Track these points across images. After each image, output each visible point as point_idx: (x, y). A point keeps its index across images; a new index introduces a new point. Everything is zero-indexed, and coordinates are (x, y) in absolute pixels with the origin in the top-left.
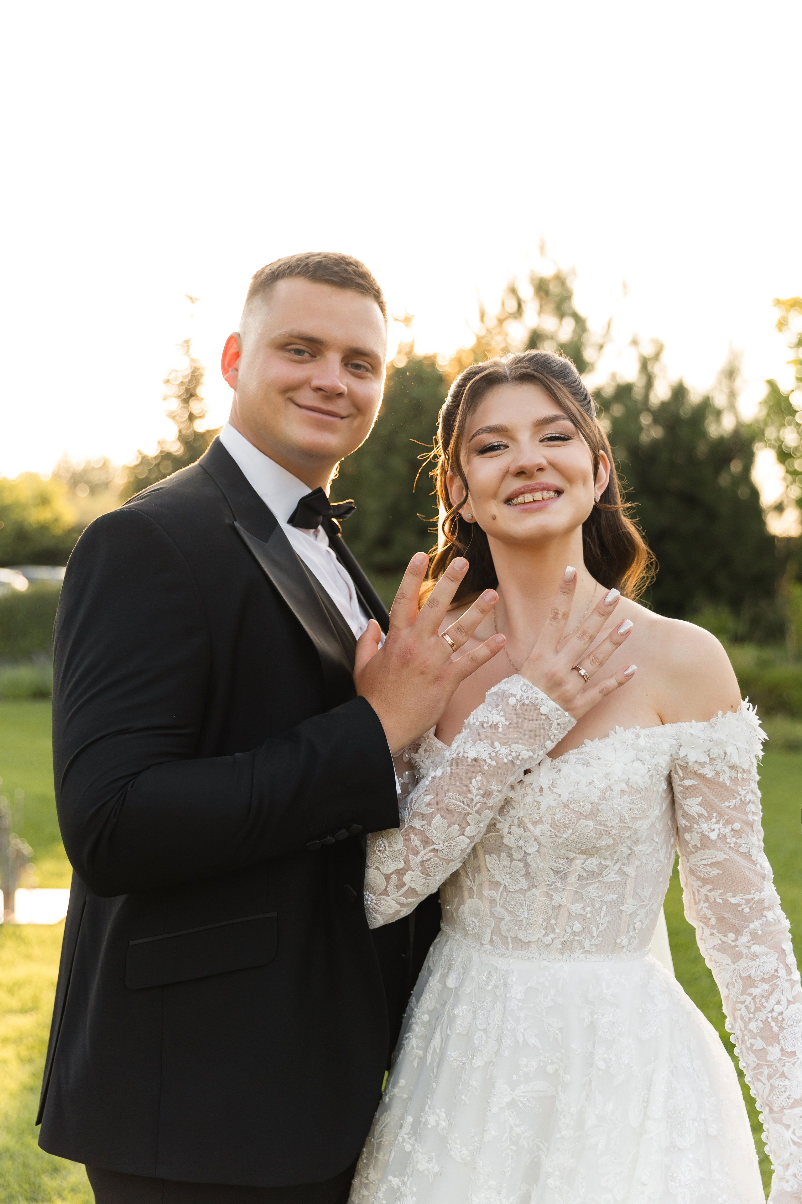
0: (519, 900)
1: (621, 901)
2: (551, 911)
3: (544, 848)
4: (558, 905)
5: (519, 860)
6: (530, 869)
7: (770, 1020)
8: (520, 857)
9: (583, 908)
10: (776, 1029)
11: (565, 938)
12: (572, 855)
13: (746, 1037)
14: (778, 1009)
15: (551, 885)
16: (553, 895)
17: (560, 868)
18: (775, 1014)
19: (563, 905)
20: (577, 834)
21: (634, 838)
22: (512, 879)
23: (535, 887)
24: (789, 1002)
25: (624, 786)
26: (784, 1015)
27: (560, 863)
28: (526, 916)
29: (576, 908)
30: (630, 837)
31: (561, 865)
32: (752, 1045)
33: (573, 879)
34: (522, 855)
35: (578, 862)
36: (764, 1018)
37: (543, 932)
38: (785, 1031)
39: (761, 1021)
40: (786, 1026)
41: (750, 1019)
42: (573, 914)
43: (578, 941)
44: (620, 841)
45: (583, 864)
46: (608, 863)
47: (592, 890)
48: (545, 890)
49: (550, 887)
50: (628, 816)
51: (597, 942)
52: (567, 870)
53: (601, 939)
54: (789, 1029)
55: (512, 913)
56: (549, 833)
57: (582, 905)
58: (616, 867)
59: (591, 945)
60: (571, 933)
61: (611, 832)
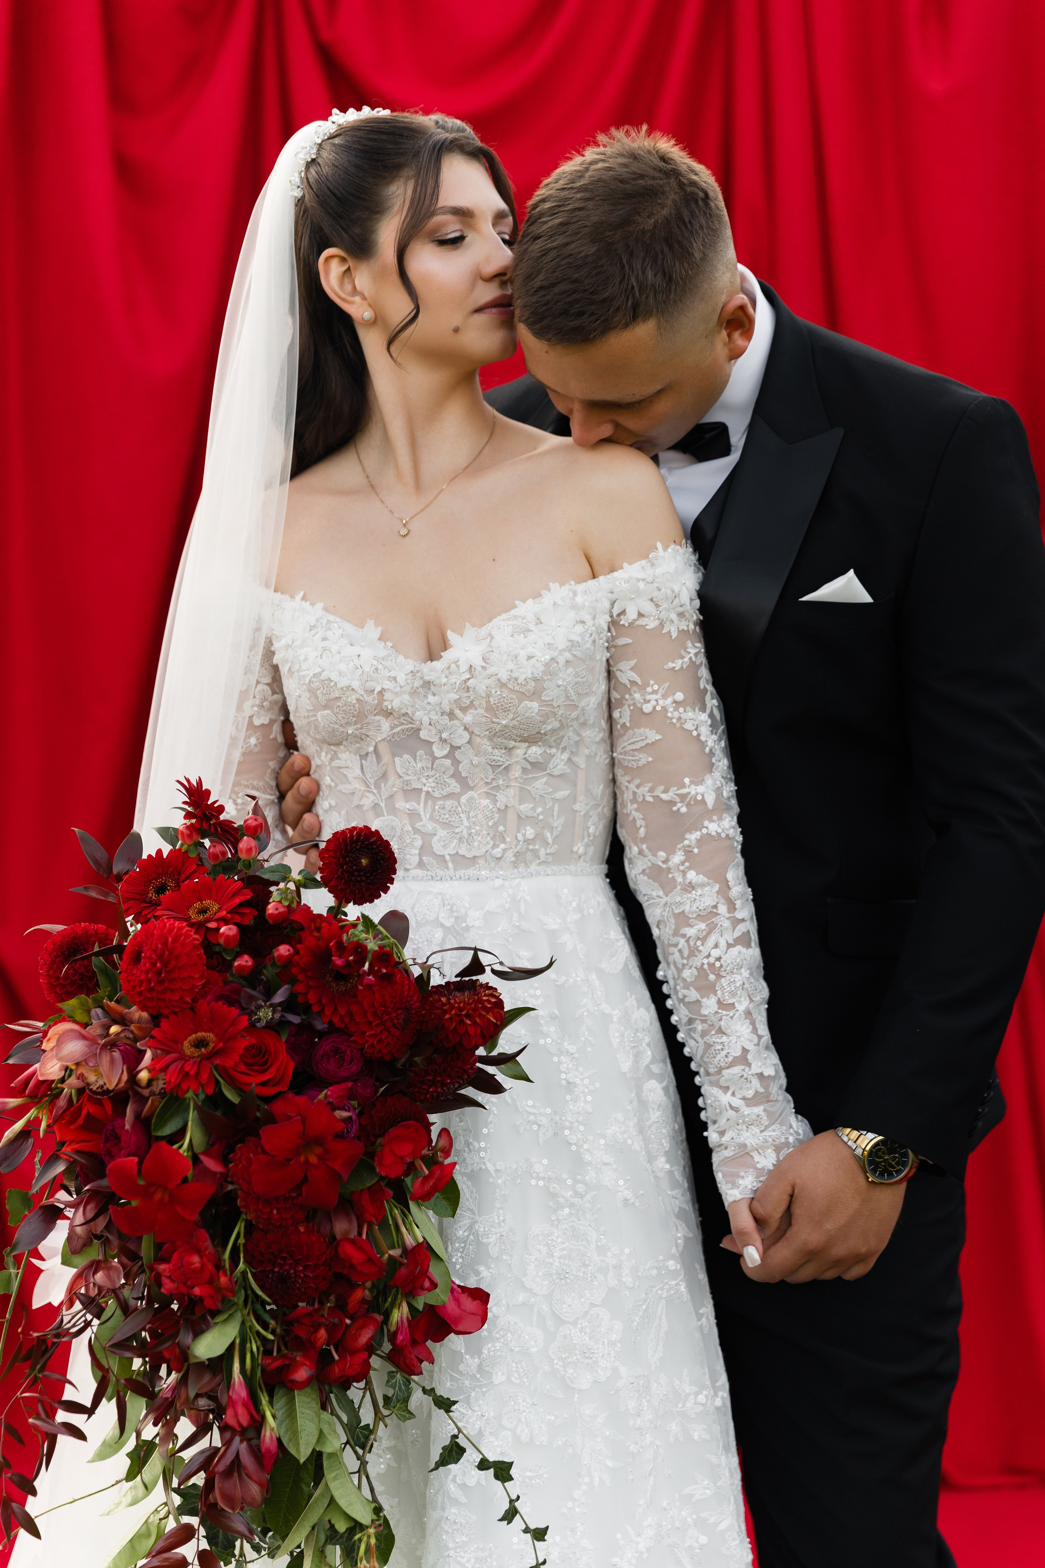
0: (452, 807)
1: (573, 798)
2: (497, 816)
3: (477, 738)
4: (504, 807)
5: (445, 757)
6: (460, 767)
7: (706, 967)
8: (445, 752)
9: (533, 809)
10: (712, 977)
11: (519, 848)
12: (512, 744)
13: (678, 987)
14: (715, 953)
15: (491, 783)
16: (496, 796)
17: (500, 762)
18: (712, 960)
19: (509, 806)
20: (519, 719)
21: (582, 720)
22: (437, 783)
23: (471, 788)
24: (729, 946)
25: (569, 656)
26: (722, 960)
27: (497, 756)
28: (466, 826)
29: (524, 809)
30: (577, 719)
31: (499, 758)
32: (685, 996)
33: (516, 772)
34: (448, 749)
35: (519, 752)
36: (699, 964)
37: (492, 843)
38: (723, 980)
39: (696, 968)
40: (723, 974)
41: (684, 965)
42: (523, 817)
43: (532, 850)
44: (567, 725)
45: (525, 754)
46: (554, 750)
47: (542, 787)
48: (485, 790)
49: (490, 786)
50: (574, 692)
51: (553, 850)
52: (507, 763)
53: (556, 846)
54: (728, 977)
55: (446, 825)
56: (484, 720)
57: (532, 805)
58: (565, 756)
59: (547, 854)
60: (524, 841)
61: (557, 713)
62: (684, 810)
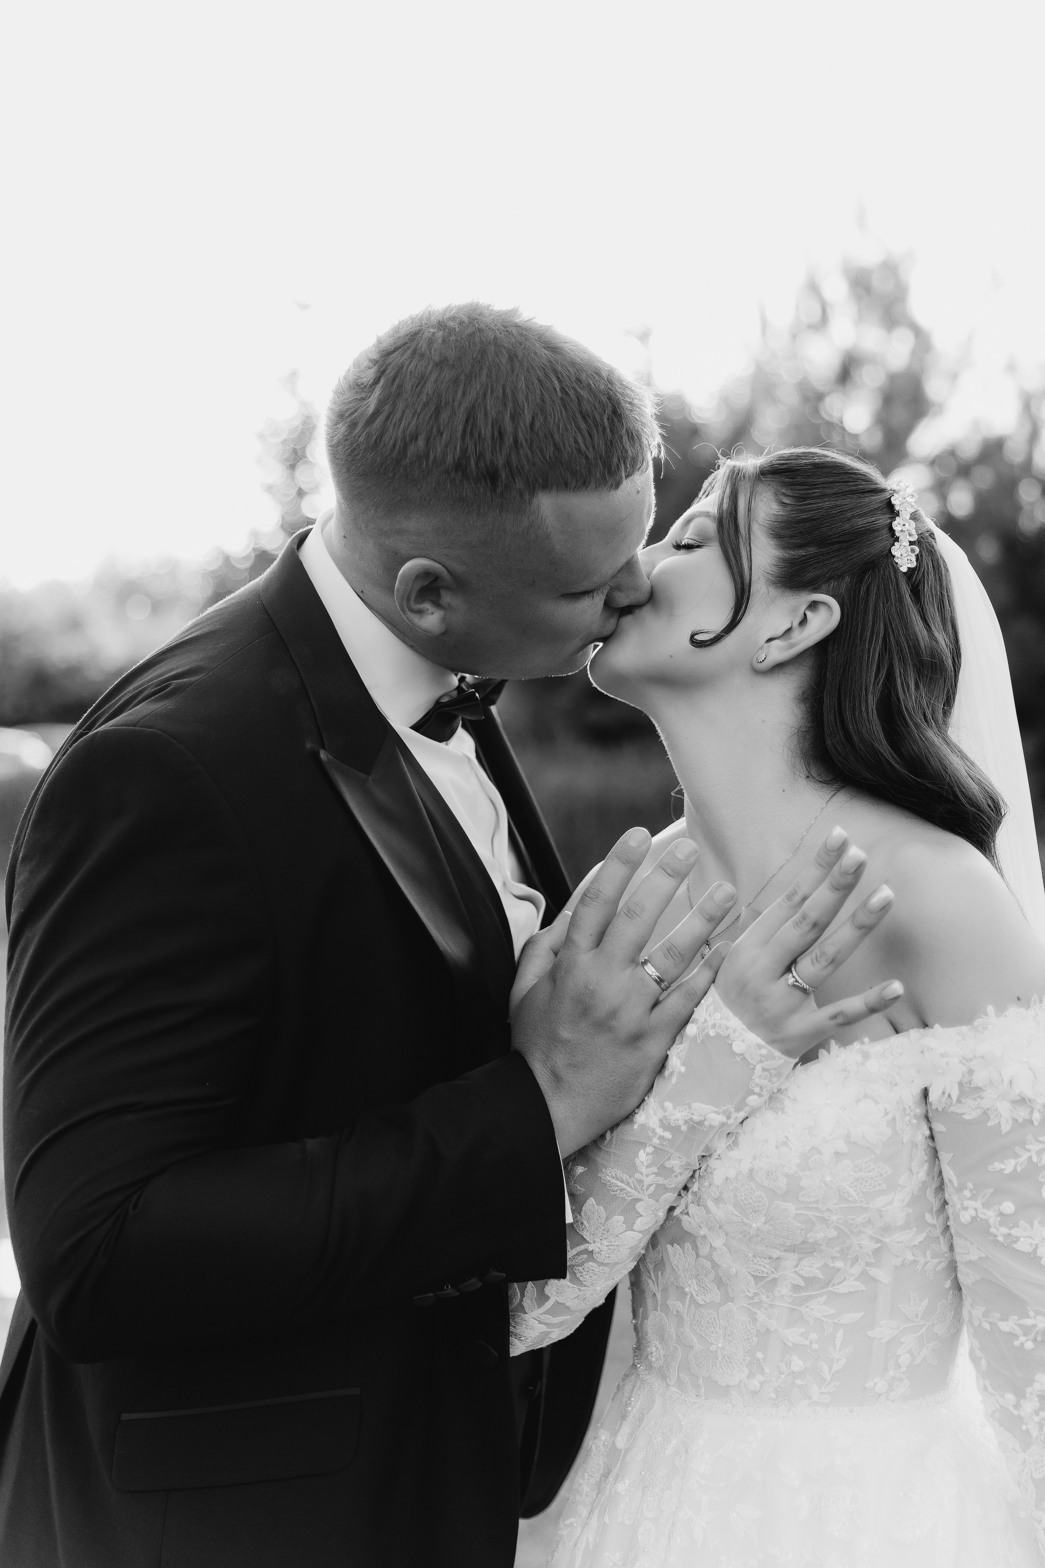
0: (711, 1319)
1: (870, 1322)
2: (755, 1339)
3: (733, 1240)
4: (765, 1329)
5: (706, 1258)
6: (720, 1272)
8: (706, 1251)
9: (804, 1335)
11: (780, 1382)
12: (776, 1254)
15: (753, 1298)
16: (756, 1314)
17: (763, 1272)
19: (772, 1330)
20: (772, 1222)
21: (879, 1223)
22: (700, 1286)
23: (732, 1300)
25: (841, 1146)
27: (760, 1265)
28: (720, 1345)
29: (793, 1335)
31: (762, 1268)
33: (783, 1289)
34: (708, 1249)
35: (789, 1264)
37: (747, 1371)
42: (790, 1344)
43: (799, 1386)
44: (851, 1231)
45: (797, 1266)
46: (839, 1264)
47: (818, 1308)
48: (745, 1305)
49: (752, 1301)
50: (855, 1190)
52: (773, 1276)
53: (835, 1384)
55: (703, 1339)
56: (735, 1219)
57: (803, 1330)
58: (855, 1271)
59: (821, 1393)
60: (788, 1374)
61: (828, 1218)
62: (1029, 1345)
